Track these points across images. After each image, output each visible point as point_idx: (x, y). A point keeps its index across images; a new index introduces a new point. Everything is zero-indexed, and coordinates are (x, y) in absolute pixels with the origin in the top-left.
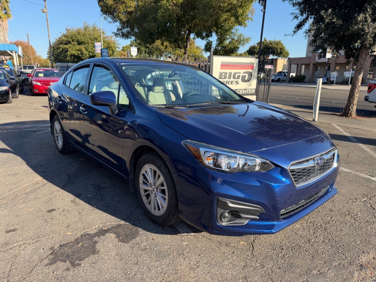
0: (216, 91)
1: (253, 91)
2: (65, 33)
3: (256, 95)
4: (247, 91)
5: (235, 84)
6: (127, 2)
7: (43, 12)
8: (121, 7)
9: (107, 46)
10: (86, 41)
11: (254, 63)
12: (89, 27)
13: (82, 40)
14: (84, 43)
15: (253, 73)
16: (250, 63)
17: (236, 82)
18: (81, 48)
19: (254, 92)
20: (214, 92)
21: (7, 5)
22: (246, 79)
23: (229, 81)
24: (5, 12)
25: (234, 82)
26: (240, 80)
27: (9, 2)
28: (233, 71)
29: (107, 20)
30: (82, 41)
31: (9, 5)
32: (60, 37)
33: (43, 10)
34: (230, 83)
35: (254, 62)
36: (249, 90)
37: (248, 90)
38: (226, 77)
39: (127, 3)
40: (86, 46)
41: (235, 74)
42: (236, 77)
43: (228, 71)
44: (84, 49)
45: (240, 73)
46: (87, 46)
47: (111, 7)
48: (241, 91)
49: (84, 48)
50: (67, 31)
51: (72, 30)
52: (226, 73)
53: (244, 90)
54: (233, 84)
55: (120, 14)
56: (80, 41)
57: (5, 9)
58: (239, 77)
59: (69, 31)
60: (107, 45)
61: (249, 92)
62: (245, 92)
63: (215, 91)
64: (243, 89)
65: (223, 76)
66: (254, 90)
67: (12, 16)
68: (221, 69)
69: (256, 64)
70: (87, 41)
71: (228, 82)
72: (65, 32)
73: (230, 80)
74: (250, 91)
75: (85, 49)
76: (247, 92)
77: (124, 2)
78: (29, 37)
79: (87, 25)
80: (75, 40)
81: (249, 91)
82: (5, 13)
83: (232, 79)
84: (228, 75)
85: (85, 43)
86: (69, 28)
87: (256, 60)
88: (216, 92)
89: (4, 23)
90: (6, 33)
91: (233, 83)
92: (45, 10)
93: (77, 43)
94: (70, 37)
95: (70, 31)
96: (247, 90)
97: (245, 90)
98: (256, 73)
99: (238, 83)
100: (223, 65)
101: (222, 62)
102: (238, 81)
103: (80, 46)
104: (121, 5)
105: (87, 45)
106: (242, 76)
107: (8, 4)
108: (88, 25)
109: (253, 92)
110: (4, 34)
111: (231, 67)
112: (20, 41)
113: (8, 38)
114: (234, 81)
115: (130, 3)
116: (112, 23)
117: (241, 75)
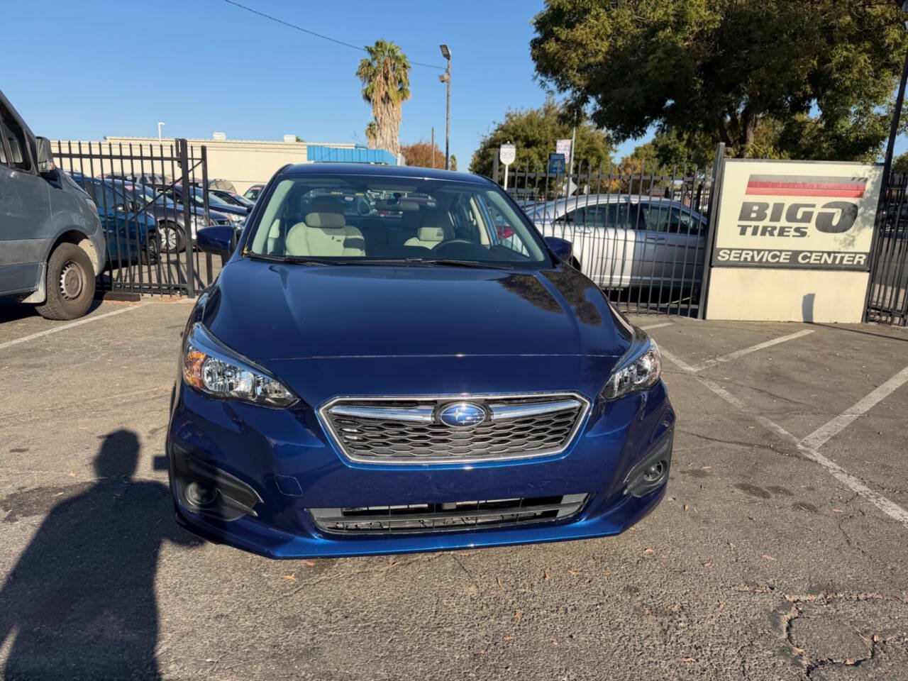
0: (728, 252)
1: (857, 259)
2: (503, 123)
3: (869, 271)
4: (835, 258)
5: (794, 236)
6: (589, 42)
7: (443, 81)
8: (574, 55)
9: (588, 148)
10: (543, 139)
11: (866, 180)
12: (556, 107)
13: (534, 135)
14: (538, 142)
15: (860, 211)
16: (853, 179)
17: (797, 230)
18: (531, 155)
19: (862, 263)
20: (721, 253)
21: (405, 73)
22: (835, 222)
23: (772, 227)
24: (399, 88)
25: (792, 230)
26: (811, 227)
27: (409, 67)
28: (788, 201)
29: (546, 87)
30: (534, 138)
31: (408, 73)
32: (494, 132)
33: (442, 77)
34: (776, 232)
35: (866, 176)
36: (843, 255)
37: (839, 256)
38: (766, 215)
39: (588, 44)
40: (540, 149)
41: (794, 208)
42: (799, 216)
43: (771, 200)
44: (535, 157)
45: (813, 206)
46: (544, 150)
47: (553, 57)
48: (813, 257)
49: (536, 154)
50: (507, 118)
51: (518, 115)
52: (764, 206)
53: (825, 256)
54: (788, 236)
55: (570, 71)
56: (530, 139)
57: (400, 81)
58: (807, 217)
59: (511, 118)
60: (588, 146)
61: (845, 262)
62: (830, 261)
63: (725, 253)
64: (823, 252)
65: (754, 212)
66: (864, 257)
67: (411, 94)
68: (747, 193)
69: (873, 183)
70: (546, 138)
71: (769, 229)
72: (503, 121)
73: (778, 225)
74: (846, 258)
75: (537, 157)
76: (837, 262)
77: (582, 44)
78: (434, 134)
79: (551, 103)
80: (520, 136)
81: (842, 258)
82: (401, 89)
83: (783, 222)
84: (769, 212)
85: (540, 142)
86: (513, 111)
87: (874, 172)
88: (730, 255)
89: (395, 109)
90: (396, 128)
91: (785, 234)
92: (446, 77)
93: (524, 143)
94: (512, 131)
95: (514, 118)
96: (836, 255)
97: (829, 254)
98: (872, 209)
99: (803, 234)
100: (756, 183)
101: (752, 176)
102: (806, 228)
103: (529, 150)
104: (575, 51)
105: (544, 147)
106: (820, 215)
107: (407, 71)
108: (554, 102)
109: (859, 262)
110: (393, 129)
111: (780, 190)
112: (423, 143)
113: (398, 139)
114: (791, 228)
115: (594, 44)
116: (556, 92)
117: (816, 211)
